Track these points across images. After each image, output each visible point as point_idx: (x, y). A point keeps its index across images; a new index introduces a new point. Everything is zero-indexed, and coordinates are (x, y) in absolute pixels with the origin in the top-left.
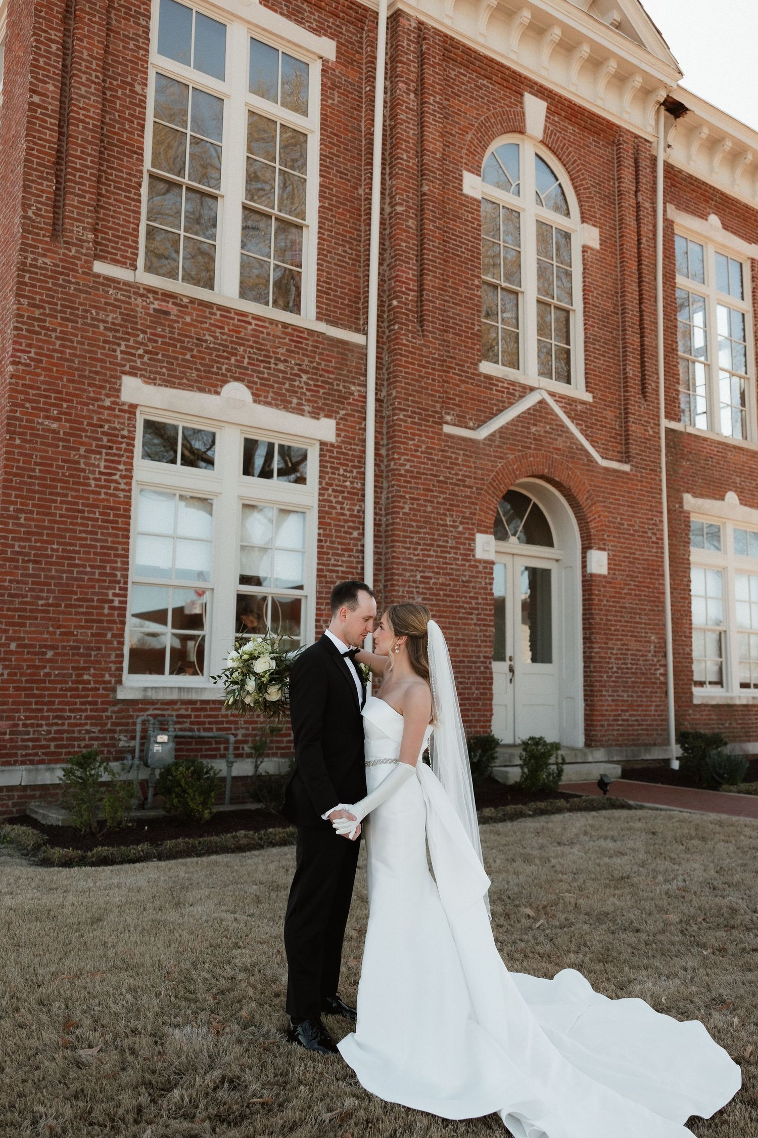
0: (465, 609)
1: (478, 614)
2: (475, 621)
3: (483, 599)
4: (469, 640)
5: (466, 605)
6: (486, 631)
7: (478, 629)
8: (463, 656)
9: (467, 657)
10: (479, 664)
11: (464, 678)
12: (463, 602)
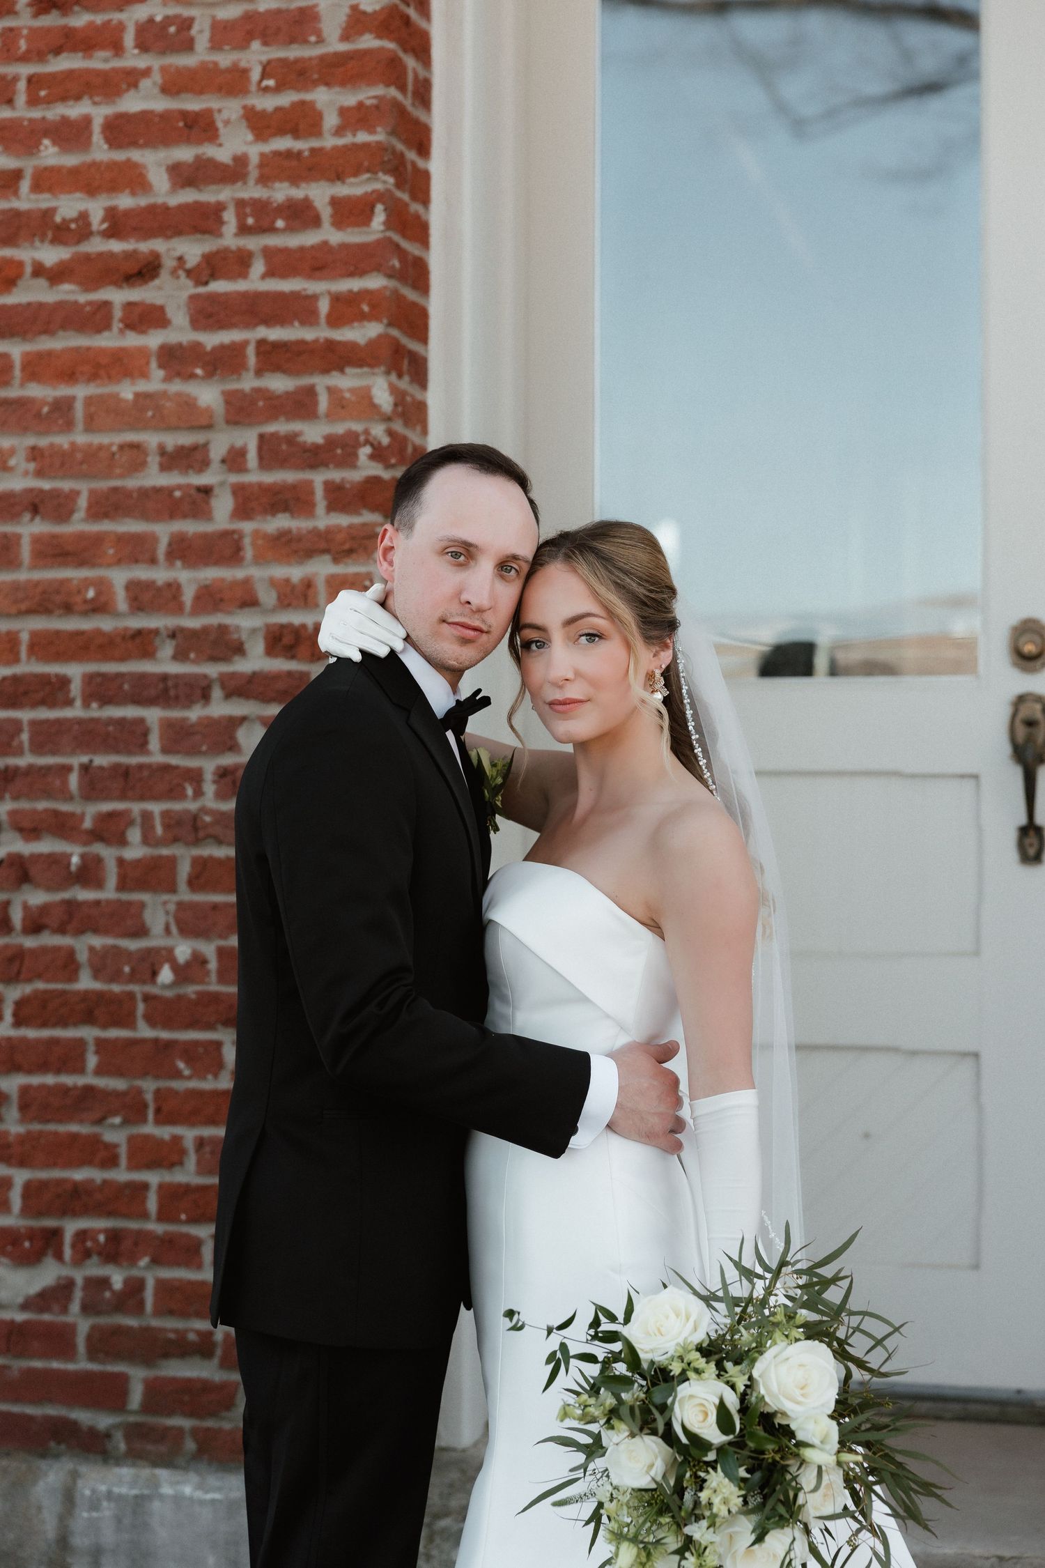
0: (62, 233)
1: (213, 267)
2: (180, 331)
3: (261, 125)
4: (105, 507)
5: (68, 206)
6: (303, 404)
7: (208, 395)
8: (45, 646)
9: (81, 646)
10: (219, 708)
11: (62, 826)
12: (46, 181)
